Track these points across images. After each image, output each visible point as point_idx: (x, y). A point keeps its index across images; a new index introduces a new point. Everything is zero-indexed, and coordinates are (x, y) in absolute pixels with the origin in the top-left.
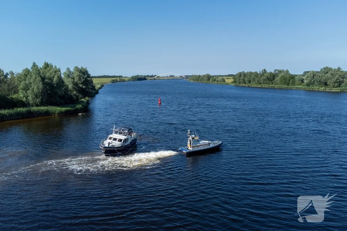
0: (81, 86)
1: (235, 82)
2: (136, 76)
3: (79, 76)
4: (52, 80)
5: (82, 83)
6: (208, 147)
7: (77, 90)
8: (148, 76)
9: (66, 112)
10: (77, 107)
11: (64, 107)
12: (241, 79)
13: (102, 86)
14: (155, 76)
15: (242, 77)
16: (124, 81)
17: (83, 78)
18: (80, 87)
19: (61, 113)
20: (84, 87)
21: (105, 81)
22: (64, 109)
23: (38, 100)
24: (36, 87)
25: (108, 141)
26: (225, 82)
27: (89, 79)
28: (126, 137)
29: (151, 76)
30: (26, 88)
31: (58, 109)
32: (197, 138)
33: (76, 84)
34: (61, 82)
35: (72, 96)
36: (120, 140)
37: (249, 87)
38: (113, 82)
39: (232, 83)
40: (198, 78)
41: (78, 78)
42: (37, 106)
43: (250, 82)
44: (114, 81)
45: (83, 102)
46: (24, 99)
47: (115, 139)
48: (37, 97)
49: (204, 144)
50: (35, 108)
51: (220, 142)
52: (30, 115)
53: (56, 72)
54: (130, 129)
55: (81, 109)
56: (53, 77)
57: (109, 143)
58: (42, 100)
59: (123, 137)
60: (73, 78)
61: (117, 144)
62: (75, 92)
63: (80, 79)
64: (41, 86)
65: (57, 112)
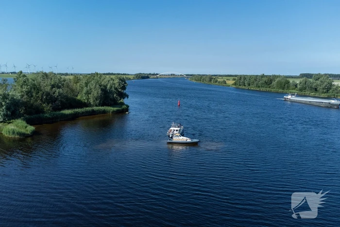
0: (120, 90)
1: (235, 84)
4: (106, 88)
5: (121, 88)
9: (118, 110)
12: (241, 81)
19: (113, 112)
22: (115, 109)
23: (97, 102)
24: (96, 92)
26: (226, 83)
30: (88, 93)
31: (111, 109)
39: (233, 84)
40: (200, 79)
42: (96, 106)
43: (249, 85)
46: (86, 101)
48: (96, 99)
50: (95, 108)
52: (93, 113)
53: (109, 81)
56: (107, 85)
58: (100, 101)
63: (119, 85)
64: (100, 92)
65: (111, 111)
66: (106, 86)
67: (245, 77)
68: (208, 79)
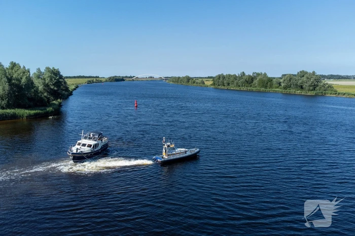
0: (52, 87)
1: (214, 84)
2: (113, 77)
3: (51, 77)
4: (20, 82)
5: (54, 85)
6: (185, 155)
7: (48, 92)
8: (126, 77)
9: (36, 115)
10: (48, 109)
11: (33, 110)
12: (220, 81)
13: (77, 88)
15: (221, 79)
16: (101, 82)
17: (55, 80)
18: (51, 89)
20: (55, 88)
21: (80, 82)
22: (33, 112)
23: (3, 102)
25: (77, 146)
26: (204, 84)
27: (61, 80)
28: (96, 142)
29: (130, 77)
31: (26, 112)
32: (173, 146)
33: (47, 85)
34: (30, 83)
35: (41, 98)
36: (90, 146)
37: (228, 89)
38: (89, 82)
39: (211, 85)
40: (177, 80)
41: (49, 79)
42: (3, 108)
43: (228, 84)
44: (90, 81)
45: (55, 104)
47: (84, 145)
49: (181, 152)
51: (198, 150)
53: (24, 73)
54: (100, 134)
55: (52, 112)
56: (21, 78)
57: (77, 149)
58: (8, 101)
59: (92, 143)
60: (44, 79)
61: (86, 150)
62: (45, 94)
63: (51, 80)
64: (7, 88)
65: (25, 115)
66: (19, 80)
67: (223, 77)
68: (186, 80)
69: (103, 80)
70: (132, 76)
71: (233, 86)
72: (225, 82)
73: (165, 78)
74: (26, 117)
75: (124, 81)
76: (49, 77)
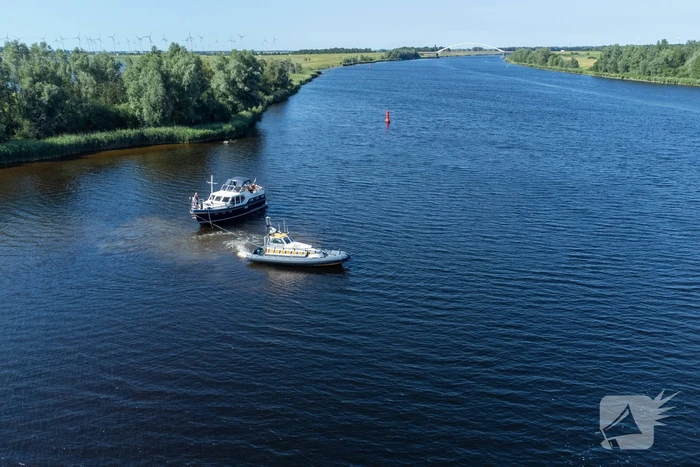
0: (241, 86)
1: (596, 68)
2: (397, 51)
3: (238, 68)
4: (181, 80)
5: (244, 81)
7: (234, 94)
8: (426, 49)
9: (205, 136)
10: (224, 128)
11: (201, 128)
12: (610, 61)
13: (319, 73)
14: (441, 48)
15: (612, 58)
16: (371, 61)
17: (245, 72)
18: (239, 89)
19: (194, 140)
20: (246, 88)
21: (320, 64)
22: (199, 132)
23: (156, 115)
24: (152, 91)
25: (209, 201)
26: (577, 67)
27: (256, 73)
28: (237, 194)
29: (433, 50)
30: (139, 93)
31: (187, 132)
33: (233, 83)
34: (202, 77)
35: (222, 106)
36: (226, 200)
37: (622, 80)
38: (348, 63)
39: (591, 69)
40: (524, 55)
41: (235, 71)
42: (156, 125)
43: (627, 68)
44: (349, 61)
45: (242, 117)
46: (137, 113)
48: (154, 109)
50: (150, 131)
52: (143, 142)
55: (231, 132)
56: (183, 74)
58: (163, 114)
60: (228, 72)
61: (218, 205)
62: (230, 99)
63: (239, 72)
64: (161, 91)
65: (187, 137)
66: (179, 77)
67: (618, 51)
68: (540, 58)
69: (377, 56)
70: (438, 46)
71: (636, 72)
72: (619, 63)
73: (505, 49)
74: (189, 140)
75: (419, 58)
76: (235, 67)
